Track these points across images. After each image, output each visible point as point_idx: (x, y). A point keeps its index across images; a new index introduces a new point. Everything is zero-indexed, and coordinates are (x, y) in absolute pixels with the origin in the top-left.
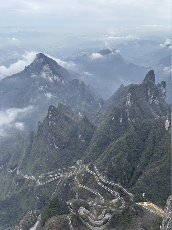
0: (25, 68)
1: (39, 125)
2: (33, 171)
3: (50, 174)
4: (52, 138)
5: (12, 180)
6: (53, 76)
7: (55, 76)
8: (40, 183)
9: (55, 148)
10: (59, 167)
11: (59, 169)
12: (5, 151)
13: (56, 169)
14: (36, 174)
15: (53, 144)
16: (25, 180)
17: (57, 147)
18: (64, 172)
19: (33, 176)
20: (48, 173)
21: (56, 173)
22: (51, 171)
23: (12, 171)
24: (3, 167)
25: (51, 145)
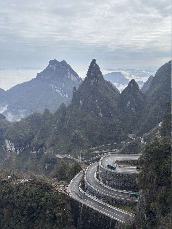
0: (37, 75)
1: (74, 91)
2: (70, 147)
3: (94, 150)
4: (95, 100)
5: (37, 164)
6: (70, 76)
7: (72, 76)
8: (82, 160)
9: (98, 116)
10: (105, 142)
11: (105, 144)
12: (27, 129)
13: (101, 144)
14: (73, 151)
15: (96, 109)
16: (58, 160)
17: (101, 114)
18: (112, 149)
19: (69, 154)
20: (92, 149)
21: (101, 149)
22: (94, 146)
23: (38, 152)
24: (24, 150)
25: (92, 111)
